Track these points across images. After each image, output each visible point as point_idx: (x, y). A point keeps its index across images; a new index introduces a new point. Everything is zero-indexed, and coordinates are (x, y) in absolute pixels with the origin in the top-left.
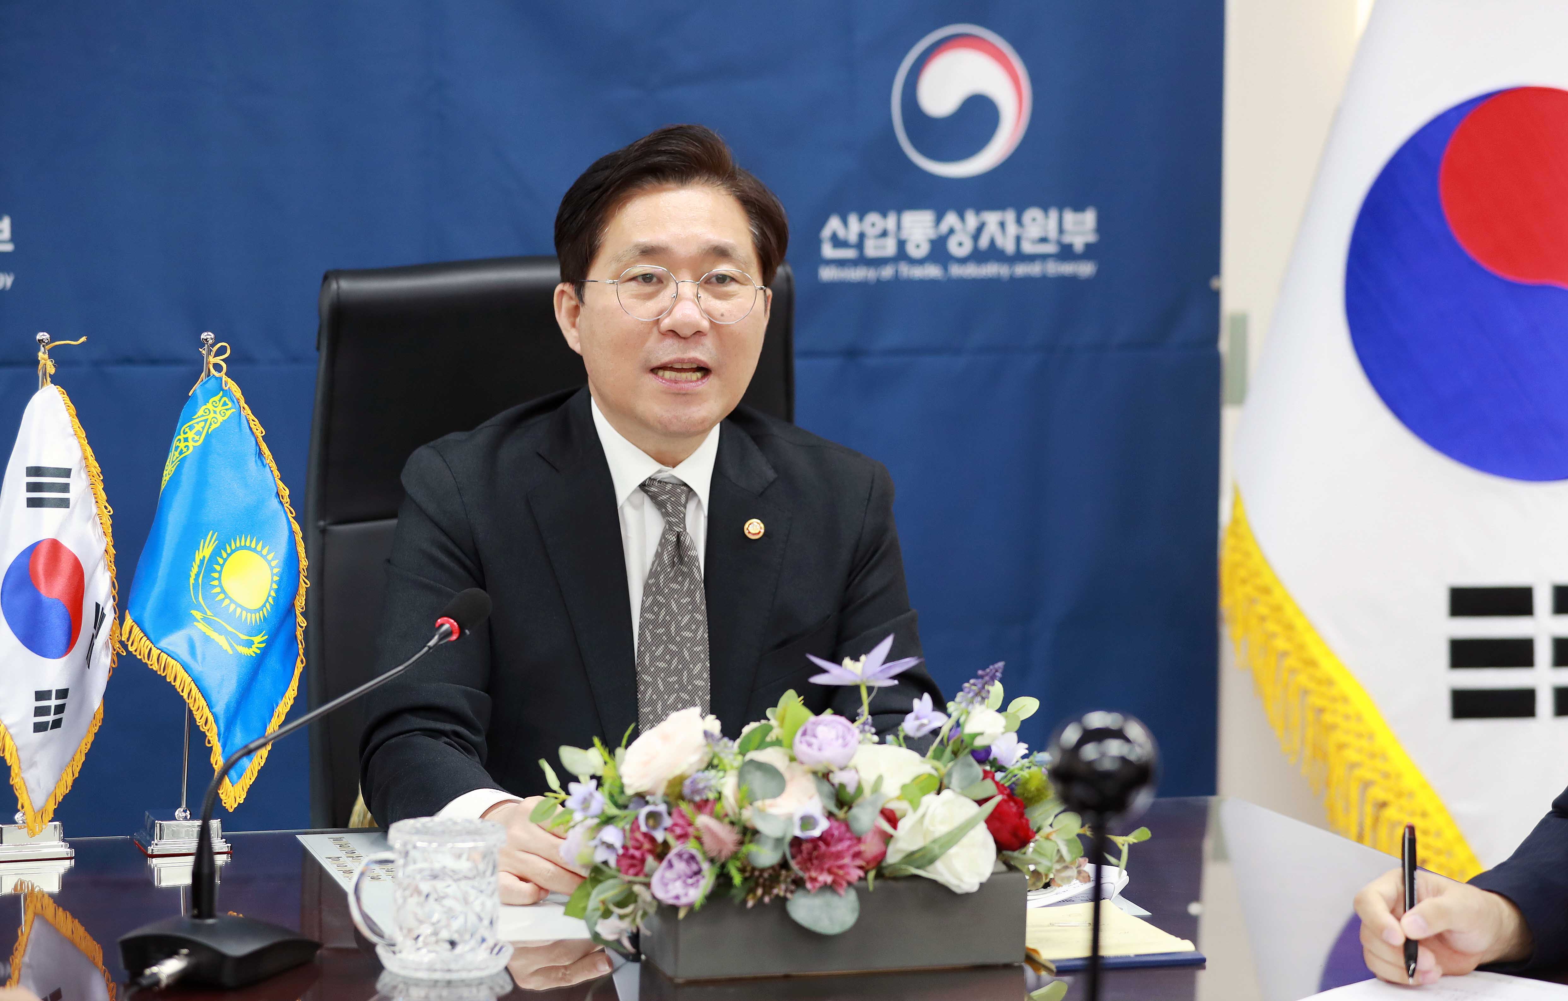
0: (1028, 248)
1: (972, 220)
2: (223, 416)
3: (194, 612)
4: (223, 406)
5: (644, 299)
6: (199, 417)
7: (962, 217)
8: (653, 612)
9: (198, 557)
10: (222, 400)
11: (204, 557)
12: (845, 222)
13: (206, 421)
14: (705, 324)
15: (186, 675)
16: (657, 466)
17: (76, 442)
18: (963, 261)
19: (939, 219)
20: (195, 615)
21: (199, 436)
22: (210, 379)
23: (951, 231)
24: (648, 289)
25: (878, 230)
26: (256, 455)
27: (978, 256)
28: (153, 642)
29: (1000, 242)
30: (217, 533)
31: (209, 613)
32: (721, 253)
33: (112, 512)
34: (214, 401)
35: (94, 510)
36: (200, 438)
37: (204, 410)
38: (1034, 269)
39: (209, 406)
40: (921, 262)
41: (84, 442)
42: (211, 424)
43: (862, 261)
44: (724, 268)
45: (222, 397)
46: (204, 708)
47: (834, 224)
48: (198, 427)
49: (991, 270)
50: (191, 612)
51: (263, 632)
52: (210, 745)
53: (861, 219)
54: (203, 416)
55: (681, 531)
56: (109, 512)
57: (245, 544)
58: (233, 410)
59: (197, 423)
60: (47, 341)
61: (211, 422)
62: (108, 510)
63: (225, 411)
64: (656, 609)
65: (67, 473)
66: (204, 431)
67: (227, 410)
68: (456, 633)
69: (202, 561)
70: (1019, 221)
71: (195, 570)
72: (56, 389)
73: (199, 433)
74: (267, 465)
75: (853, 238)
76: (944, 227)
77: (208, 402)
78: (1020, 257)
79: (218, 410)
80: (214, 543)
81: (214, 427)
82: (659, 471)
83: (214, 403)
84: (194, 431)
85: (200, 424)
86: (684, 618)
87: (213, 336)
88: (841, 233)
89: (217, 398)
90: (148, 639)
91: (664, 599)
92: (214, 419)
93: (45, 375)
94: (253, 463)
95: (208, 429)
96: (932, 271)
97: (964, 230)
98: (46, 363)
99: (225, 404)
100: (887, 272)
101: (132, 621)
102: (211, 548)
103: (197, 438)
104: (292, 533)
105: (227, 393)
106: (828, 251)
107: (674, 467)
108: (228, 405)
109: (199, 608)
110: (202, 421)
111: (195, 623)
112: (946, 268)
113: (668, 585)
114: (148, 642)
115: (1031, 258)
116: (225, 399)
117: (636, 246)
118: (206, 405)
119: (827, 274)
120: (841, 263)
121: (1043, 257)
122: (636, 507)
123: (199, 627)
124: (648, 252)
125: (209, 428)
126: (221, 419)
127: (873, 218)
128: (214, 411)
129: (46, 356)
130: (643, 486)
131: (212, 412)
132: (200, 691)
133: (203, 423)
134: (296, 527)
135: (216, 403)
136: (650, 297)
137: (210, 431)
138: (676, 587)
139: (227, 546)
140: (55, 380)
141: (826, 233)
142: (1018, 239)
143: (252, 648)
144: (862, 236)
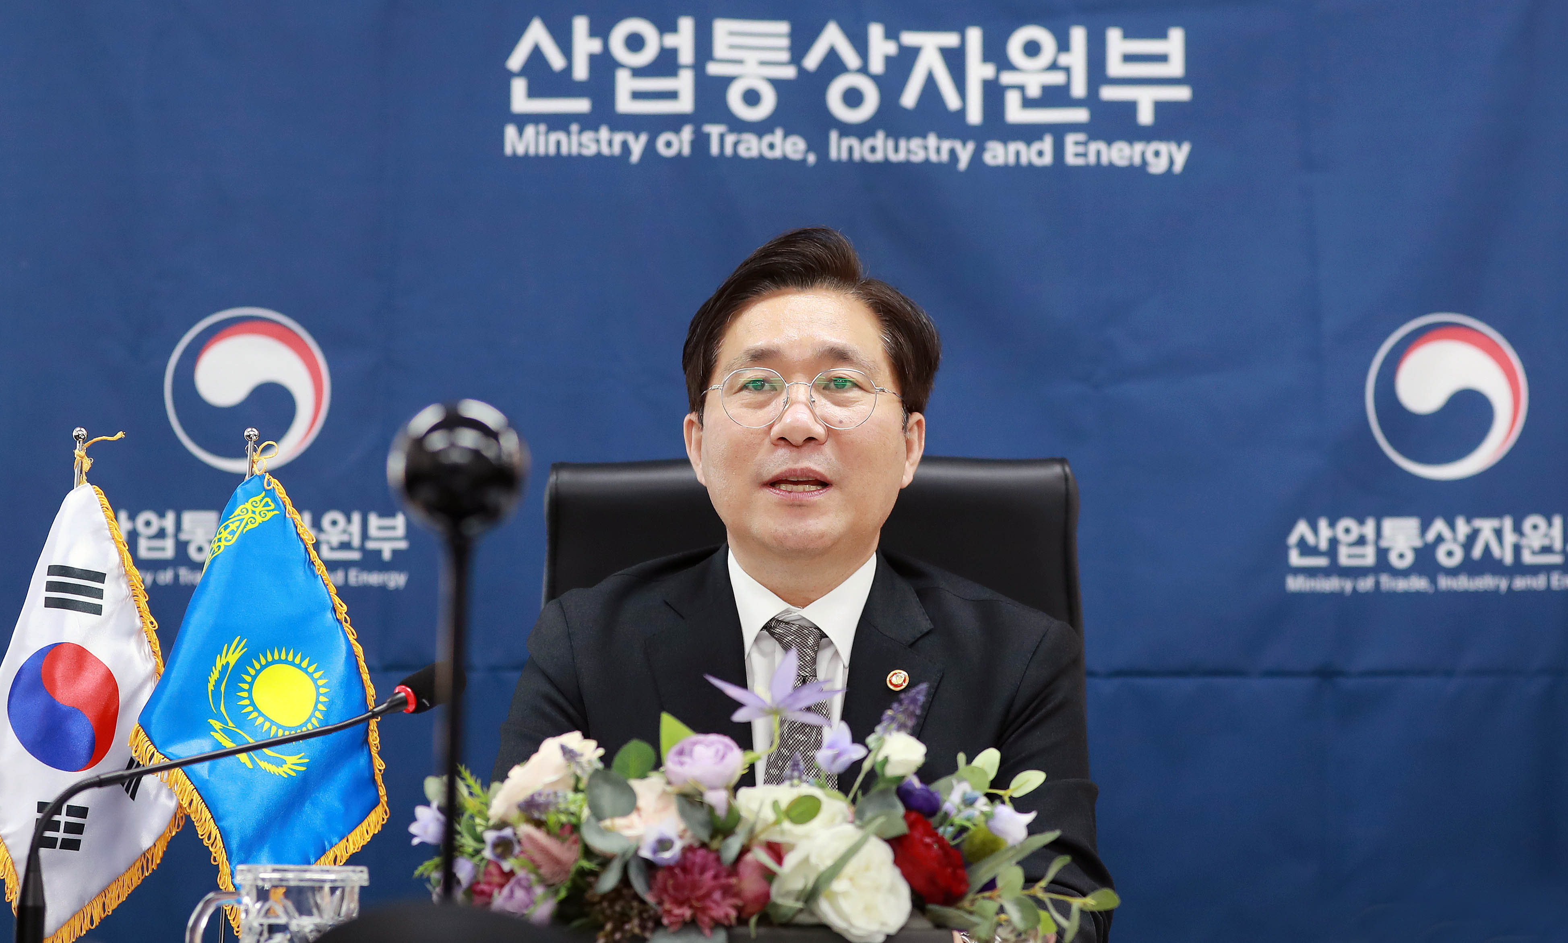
0: (1528, 558)
1: (1463, 528)
2: (263, 517)
3: (212, 722)
4: (263, 507)
5: (755, 408)
6: (235, 516)
7: (1452, 526)
8: (778, 768)
9: (219, 663)
10: (264, 500)
11: (228, 663)
12: (1315, 529)
13: (242, 520)
14: (819, 430)
15: (188, 782)
16: (784, 606)
17: (113, 546)
18: (1453, 572)
19: (1424, 528)
20: (214, 725)
21: (232, 536)
22: (252, 479)
23: (1440, 539)
24: (760, 397)
25: (1354, 536)
26: (305, 563)
27: (1469, 567)
28: (157, 746)
29: (1496, 551)
30: (246, 639)
31: (231, 724)
32: (840, 356)
33: (157, 627)
34: (254, 501)
35: (138, 622)
36: (232, 538)
37: (242, 510)
38: (1539, 583)
39: (248, 505)
40: (1404, 573)
41: (123, 547)
42: (247, 523)
43: (1335, 570)
44: (844, 371)
45: (263, 498)
46: (207, 820)
47: (1302, 528)
48: (233, 527)
49: (1486, 582)
50: (209, 720)
51: (301, 753)
52: (216, 863)
53: (1332, 524)
54: (239, 515)
55: (807, 676)
56: (155, 627)
57: (287, 658)
58: (276, 512)
59: (232, 523)
60: (83, 437)
61: (247, 522)
62: (154, 626)
63: (266, 512)
64: (780, 763)
65: (100, 577)
66: (238, 531)
67: (268, 511)
68: (412, 704)
69: (225, 667)
70: (1518, 529)
71: (215, 676)
72: (92, 489)
73: (233, 533)
74: (319, 576)
75: (1323, 545)
76: (1431, 536)
77: (247, 502)
78: (1519, 568)
79: (257, 510)
80: (241, 650)
81: (250, 526)
82: (787, 611)
83: (254, 503)
84: (228, 530)
85: (235, 523)
86: (811, 773)
87: (256, 433)
88: (1311, 539)
89: (258, 499)
90: (152, 744)
91: (788, 752)
92: (251, 519)
93: (81, 473)
94: (301, 573)
95: (243, 529)
96: (1418, 584)
97: (1455, 539)
98: (83, 461)
99: (267, 504)
100: (1366, 584)
101: (138, 725)
102: (237, 655)
103: (230, 537)
104: (351, 654)
105: (270, 493)
106: (1295, 559)
107: (804, 606)
108: (271, 506)
109: (220, 718)
110: (238, 520)
111: (212, 733)
112: (1433, 581)
113: (793, 736)
114: (152, 747)
115: (1534, 570)
116: (267, 499)
117: (747, 352)
118: (245, 504)
119: (1295, 584)
120: (1311, 572)
121: (1548, 569)
122: (763, 653)
123: (215, 737)
124: (760, 357)
125: (245, 527)
126: (259, 520)
127: (1346, 522)
128: (252, 511)
129: (83, 453)
130: (767, 627)
131: (250, 512)
132: (203, 801)
133: (239, 522)
134: (359, 649)
135: (257, 503)
136: (761, 405)
137: (245, 530)
138: (803, 738)
139: (261, 656)
140: (92, 478)
141: (1293, 539)
142: (1517, 549)
143: (282, 767)
144: (1334, 542)
